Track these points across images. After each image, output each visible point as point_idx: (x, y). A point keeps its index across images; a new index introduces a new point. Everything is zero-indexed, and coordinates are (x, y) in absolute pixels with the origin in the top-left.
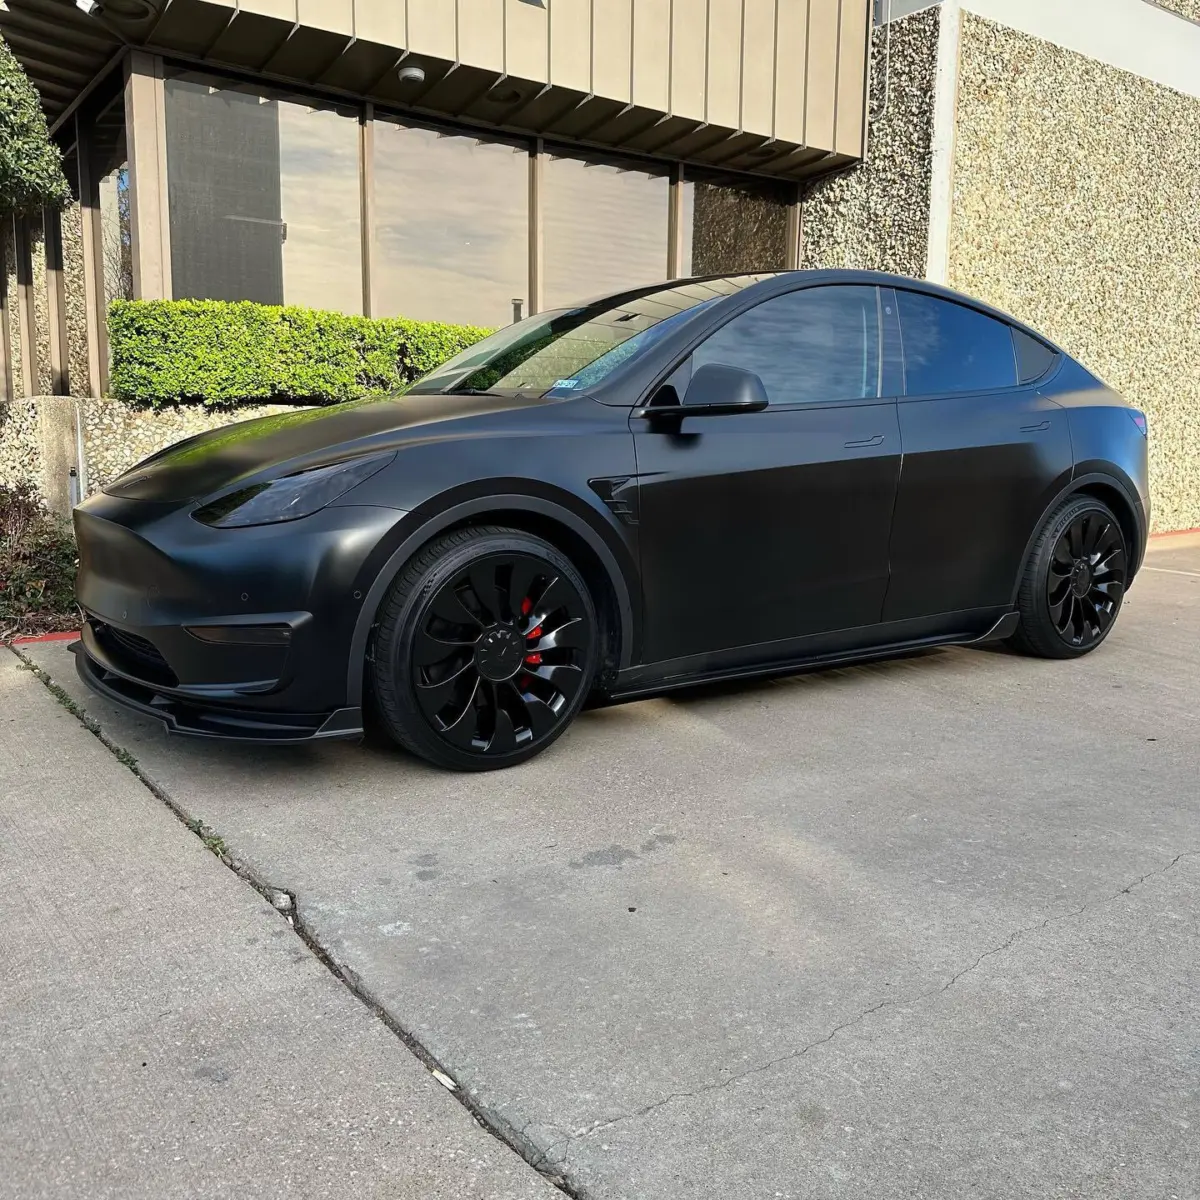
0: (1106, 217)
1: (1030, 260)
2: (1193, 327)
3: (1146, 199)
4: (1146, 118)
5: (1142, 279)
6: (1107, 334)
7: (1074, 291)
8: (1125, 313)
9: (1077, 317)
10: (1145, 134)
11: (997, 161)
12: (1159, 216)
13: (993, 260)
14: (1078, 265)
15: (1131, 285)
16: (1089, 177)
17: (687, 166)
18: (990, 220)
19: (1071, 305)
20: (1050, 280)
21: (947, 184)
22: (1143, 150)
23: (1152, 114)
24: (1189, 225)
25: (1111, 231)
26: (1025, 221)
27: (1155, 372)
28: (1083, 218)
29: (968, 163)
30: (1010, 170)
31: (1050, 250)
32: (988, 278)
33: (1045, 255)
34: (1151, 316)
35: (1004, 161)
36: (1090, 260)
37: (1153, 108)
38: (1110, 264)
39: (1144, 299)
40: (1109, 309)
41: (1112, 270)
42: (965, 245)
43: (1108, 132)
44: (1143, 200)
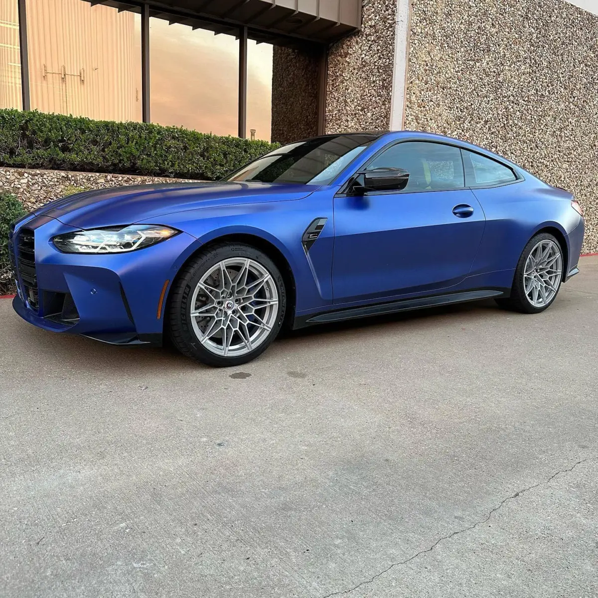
0: (509, 70)
1: (460, 93)
2: (563, 139)
3: (535, 61)
4: (536, 12)
5: (531, 108)
6: (509, 141)
7: (489, 113)
8: (521, 128)
9: (490, 129)
10: (535, 22)
11: (438, 31)
12: (544, 71)
13: (436, 92)
14: (491, 98)
15: (525, 112)
16: (499, 45)
17: (249, 29)
18: (434, 67)
19: (486, 122)
20: (473, 106)
21: (405, 43)
22: (533, 31)
23: (539, 9)
24: (562, 79)
25: (513, 79)
26: (457, 69)
27: (539, 165)
28: (495, 69)
29: (419, 30)
30: (447, 37)
31: (473, 88)
32: (432, 103)
33: (470, 91)
34: (537, 131)
35: (443, 31)
36: (499, 95)
37: (540, 6)
38: (512, 98)
39: (533, 121)
40: (511, 125)
41: (513, 102)
42: (417, 82)
43: (511, 19)
44: (533, 61)
